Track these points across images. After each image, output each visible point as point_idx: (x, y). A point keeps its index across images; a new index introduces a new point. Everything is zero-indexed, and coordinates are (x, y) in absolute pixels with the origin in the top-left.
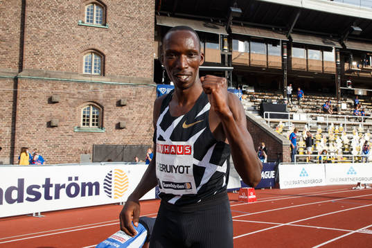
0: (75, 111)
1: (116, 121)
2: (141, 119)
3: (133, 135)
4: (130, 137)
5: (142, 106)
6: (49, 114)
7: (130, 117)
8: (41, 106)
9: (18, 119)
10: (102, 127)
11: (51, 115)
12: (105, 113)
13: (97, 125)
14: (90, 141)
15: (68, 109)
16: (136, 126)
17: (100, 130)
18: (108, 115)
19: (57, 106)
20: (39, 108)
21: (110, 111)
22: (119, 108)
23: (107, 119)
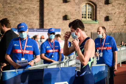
0: (79, 8)
1: (105, 15)
2: (120, 13)
3: (115, 25)
4: (113, 27)
5: (120, 4)
6: (63, 11)
7: (113, 12)
8: (59, 4)
9: (45, 14)
10: (96, 19)
11: (65, 11)
12: (98, 9)
13: (91, 18)
14: (89, 29)
15: (75, 6)
16: (117, 19)
17: (94, 22)
18: (99, 11)
19: (68, 4)
20: (58, 6)
21: (101, 8)
22: (106, 5)
23: (99, 13)
